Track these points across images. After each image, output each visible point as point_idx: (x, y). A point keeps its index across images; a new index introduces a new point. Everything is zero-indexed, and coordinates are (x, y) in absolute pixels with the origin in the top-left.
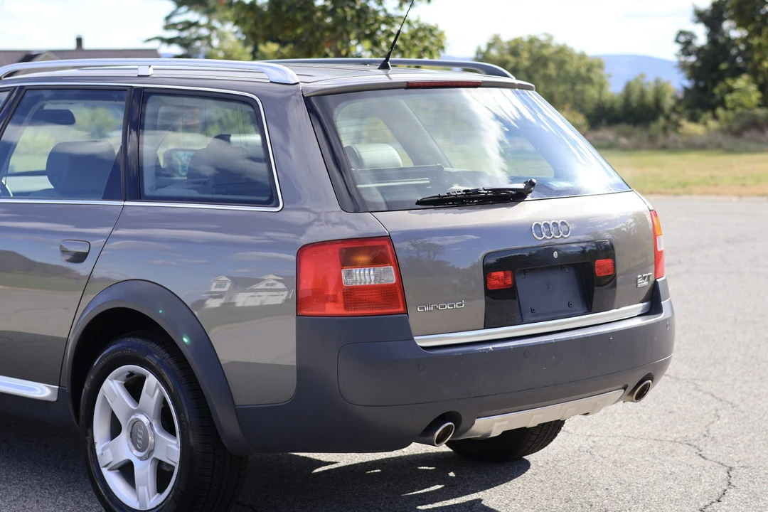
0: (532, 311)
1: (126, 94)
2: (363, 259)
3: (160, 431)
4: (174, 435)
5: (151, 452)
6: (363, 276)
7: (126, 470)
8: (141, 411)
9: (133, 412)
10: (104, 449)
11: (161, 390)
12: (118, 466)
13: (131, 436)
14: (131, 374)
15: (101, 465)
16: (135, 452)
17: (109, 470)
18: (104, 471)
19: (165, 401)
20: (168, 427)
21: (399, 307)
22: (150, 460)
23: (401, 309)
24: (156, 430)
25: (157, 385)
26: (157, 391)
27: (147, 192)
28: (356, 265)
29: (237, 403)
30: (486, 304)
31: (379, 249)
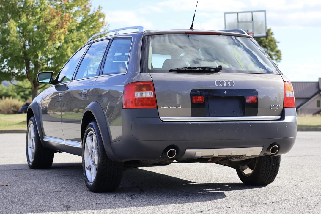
0: (215, 113)
6: (148, 94)
9: (92, 148)
10: (86, 162)
14: (92, 135)
15: (85, 167)
16: (92, 162)
17: (87, 169)
22: (94, 165)
23: (155, 107)
29: (111, 142)
30: (191, 108)
31: (149, 85)
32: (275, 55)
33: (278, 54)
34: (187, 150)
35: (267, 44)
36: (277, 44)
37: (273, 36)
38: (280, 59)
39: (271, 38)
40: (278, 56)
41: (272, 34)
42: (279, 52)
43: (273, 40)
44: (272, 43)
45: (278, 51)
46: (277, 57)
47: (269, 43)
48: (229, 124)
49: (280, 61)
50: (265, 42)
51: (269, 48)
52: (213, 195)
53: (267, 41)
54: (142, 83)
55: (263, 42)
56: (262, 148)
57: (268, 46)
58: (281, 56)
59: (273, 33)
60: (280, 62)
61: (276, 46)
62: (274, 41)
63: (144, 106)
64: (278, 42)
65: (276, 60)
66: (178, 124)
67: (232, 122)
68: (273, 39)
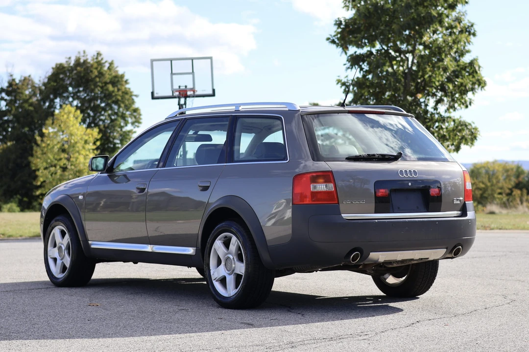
0: (399, 208)
1: (229, 119)
2: (321, 180)
3: (237, 261)
4: (243, 262)
5: (234, 270)
6: (321, 187)
7: (223, 281)
8: (230, 253)
9: (227, 254)
10: (214, 272)
11: (238, 242)
12: (220, 279)
13: (225, 265)
14: (226, 237)
15: (213, 279)
16: (227, 271)
17: (216, 281)
18: (214, 282)
19: (239, 246)
20: (240, 259)
21: (335, 201)
22: (233, 275)
23: (336, 202)
24: (235, 260)
25: (236, 240)
26: (236, 243)
27: (236, 159)
28: (318, 183)
29: (268, 245)
30: (376, 202)
31: (328, 176)
32: (131, 115)
33: (135, 114)
34: (371, 253)
35: (120, 98)
36: (134, 98)
37: (127, 86)
38: (139, 123)
39: (125, 88)
40: (135, 117)
41: (126, 82)
42: (138, 111)
43: (129, 92)
44: (127, 97)
45: (136, 110)
46: (134, 119)
47: (123, 97)
48: (416, 222)
49: (140, 125)
50: (116, 95)
51: (122, 105)
52: (383, 308)
53: (120, 93)
54: (314, 174)
55: (113, 94)
56: (446, 250)
57: (120, 101)
58: (141, 117)
59: (128, 81)
60: (138, 127)
61: (133, 102)
62: (130, 94)
63: (318, 201)
64: (136, 96)
65: (133, 123)
66: (364, 223)
67: (419, 219)
68: (128, 90)
